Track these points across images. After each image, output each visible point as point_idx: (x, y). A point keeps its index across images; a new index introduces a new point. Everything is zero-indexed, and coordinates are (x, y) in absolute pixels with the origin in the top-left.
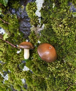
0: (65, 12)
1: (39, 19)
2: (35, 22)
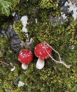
0: (47, 25)
1: (26, 34)
2: (23, 37)
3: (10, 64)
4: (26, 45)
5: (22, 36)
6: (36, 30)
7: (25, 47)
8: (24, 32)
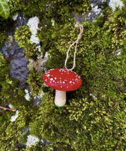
1: (37, 47)
3: (9, 108)
4: (37, 65)
5: (30, 50)
6: (53, 36)
7: (36, 69)
8: (34, 43)
